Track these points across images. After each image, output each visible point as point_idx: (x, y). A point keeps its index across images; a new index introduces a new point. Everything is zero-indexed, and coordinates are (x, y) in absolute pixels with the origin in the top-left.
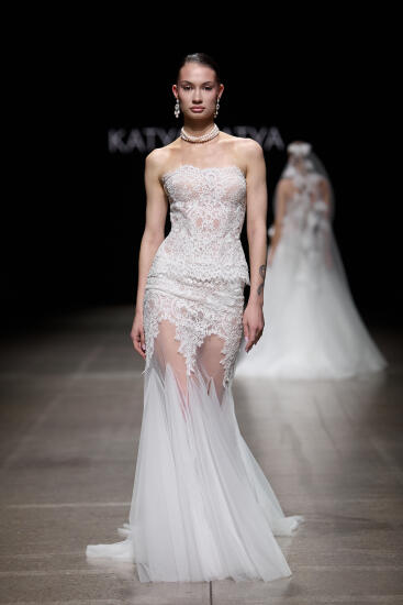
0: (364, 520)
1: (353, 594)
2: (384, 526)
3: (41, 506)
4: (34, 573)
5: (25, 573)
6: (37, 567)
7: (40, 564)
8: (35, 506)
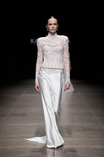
0: (89, 128)
1: (86, 145)
2: (93, 130)
3: (15, 125)
4: (13, 140)
5: (11, 140)
6: (14, 138)
7: (15, 138)
8: (14, 125)
